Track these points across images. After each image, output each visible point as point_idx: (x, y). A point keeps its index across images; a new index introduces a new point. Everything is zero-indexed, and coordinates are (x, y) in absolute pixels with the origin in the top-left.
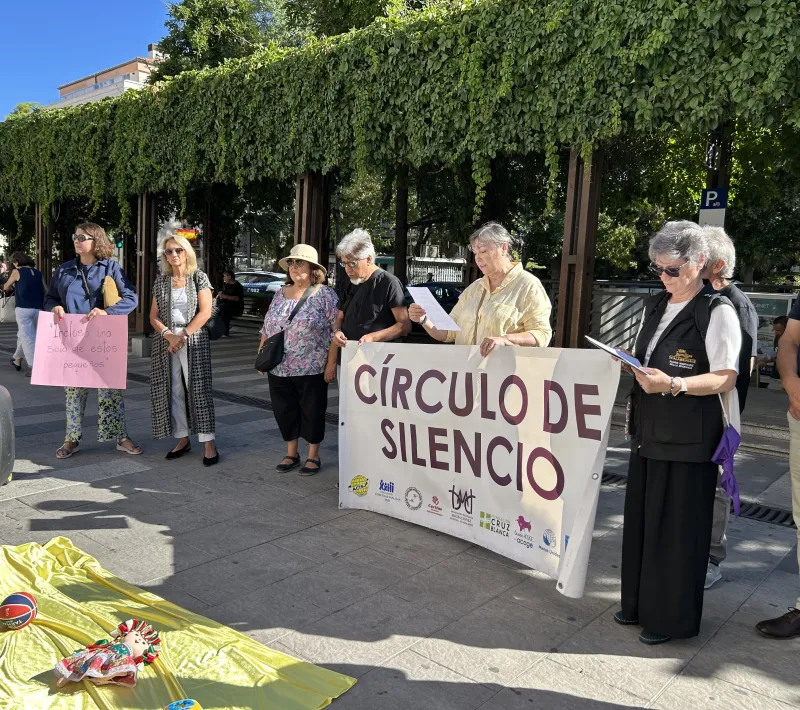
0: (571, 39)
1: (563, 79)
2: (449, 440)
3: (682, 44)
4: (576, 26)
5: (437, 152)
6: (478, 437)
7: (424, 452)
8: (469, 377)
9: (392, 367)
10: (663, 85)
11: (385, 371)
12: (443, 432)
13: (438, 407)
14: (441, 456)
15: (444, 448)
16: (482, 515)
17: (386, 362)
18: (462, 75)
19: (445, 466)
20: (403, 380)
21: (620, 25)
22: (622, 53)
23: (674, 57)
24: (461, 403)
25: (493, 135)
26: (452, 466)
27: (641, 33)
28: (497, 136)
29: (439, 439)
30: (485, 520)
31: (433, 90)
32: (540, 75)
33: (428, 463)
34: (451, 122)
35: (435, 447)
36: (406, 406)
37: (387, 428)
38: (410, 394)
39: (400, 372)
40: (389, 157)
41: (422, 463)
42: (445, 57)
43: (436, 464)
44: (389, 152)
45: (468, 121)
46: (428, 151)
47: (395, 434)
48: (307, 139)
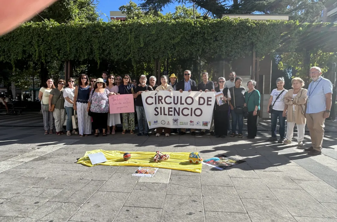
0: (157, 36)
1: (155, 44)
2: (173, 110)
3: (182, 41)
4: (158, 34)
5: (121, 58)
6: (179, 108)
7: (167, 112)
8: (178, 97)
9: (157, 96)
10: (178, 49)
11: (156, 97)
12: (172, 108)
13: (171, 103)
14: (170, 113)
15: (172, 111)
16: (180, 123)
17: (155, 95)
18: (129, 40)
19: (172, 115)
20: (160, 98)
21: (169, 35)
22: (170, 41)
23: (180, 44)
24: (176, 102)
25: (137, 55)
26: (173, 115)
27: (174, 38)
28: (138, 55)
29: (170, 110)
30: (181, 123)
31: (121, 42)
32: (149, 43)
33: (167, 114)
34: (125, 51)
35: (169, 111)
36: (162, 103)
37: (156, 109)
38: (163, 101)
39: (159, 97)
40: (104, 58)
41: (166, 115)
42: (123, 35)
43: (169, 115)
44: (104, 56)
45: (130, 51)
46: (119, 57)
47: (159, 110)
48: (74, 50)
